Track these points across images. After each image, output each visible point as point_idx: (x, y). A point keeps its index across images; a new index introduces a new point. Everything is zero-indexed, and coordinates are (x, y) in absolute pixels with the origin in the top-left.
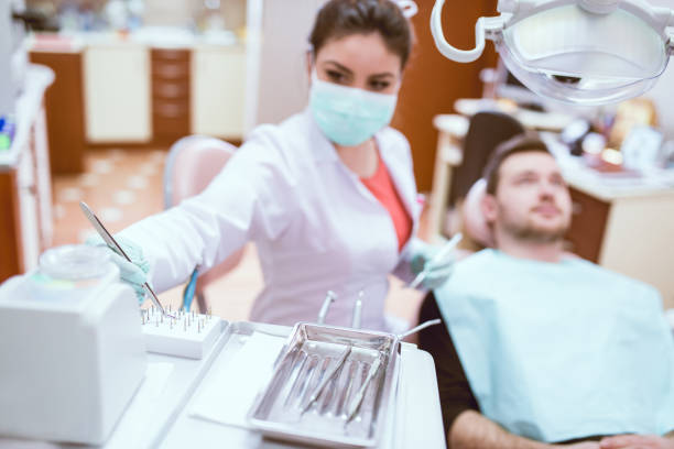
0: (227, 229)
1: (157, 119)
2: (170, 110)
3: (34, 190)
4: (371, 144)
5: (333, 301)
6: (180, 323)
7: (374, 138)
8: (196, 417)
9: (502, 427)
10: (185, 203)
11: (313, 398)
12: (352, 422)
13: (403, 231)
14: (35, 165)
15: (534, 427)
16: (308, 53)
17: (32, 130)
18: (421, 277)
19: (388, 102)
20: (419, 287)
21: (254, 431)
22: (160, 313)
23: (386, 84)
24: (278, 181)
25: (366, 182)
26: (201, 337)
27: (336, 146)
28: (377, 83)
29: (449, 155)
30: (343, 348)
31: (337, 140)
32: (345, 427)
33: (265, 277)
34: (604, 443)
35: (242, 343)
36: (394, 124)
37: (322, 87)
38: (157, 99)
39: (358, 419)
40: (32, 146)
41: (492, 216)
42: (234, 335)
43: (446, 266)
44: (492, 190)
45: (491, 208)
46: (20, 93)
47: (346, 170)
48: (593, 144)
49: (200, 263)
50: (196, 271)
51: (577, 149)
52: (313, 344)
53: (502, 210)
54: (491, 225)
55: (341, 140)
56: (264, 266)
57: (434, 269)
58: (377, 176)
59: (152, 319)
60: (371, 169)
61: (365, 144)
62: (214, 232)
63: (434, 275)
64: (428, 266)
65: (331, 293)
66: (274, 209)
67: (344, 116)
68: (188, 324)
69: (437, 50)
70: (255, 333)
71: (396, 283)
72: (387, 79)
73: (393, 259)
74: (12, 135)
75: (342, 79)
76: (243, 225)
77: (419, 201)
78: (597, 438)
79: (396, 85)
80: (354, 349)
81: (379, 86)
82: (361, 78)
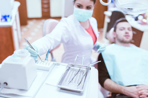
0: (56, 41)
1: (43, 12)
2: (46, 10)
3: (17, 30)
4: (88, 21)
5: (78, 57)
6: (45, 63)
7: (88, 20)
8: (47, 84)
9: (115, 82)
10: (47, 35)
11: (71, 80)
12: (79, 85)
13: (95, 40)
14: (17, 24)
15: (122, 83)
16: (73, 1)
17: (16, 16)
18: (99, 50)
19: (91, 12)
20: (98, 52)
21: (59, 87)
22: (41, 61)
23: (90, 8)
24: (67, 30)
25: (86, 30)
26: (49, 67)
27: (80, 22)
28: (88, 8)
29: (107, 20)
30: (79, 69)
31: (80, 21)
32: (77, 87)
33: (65, 50)
34: (137, 86)
35: (57, 67)
36: (93, 16)
37: (76, 9)
38: (43, 8)
39: (80, 85)
40: (16, 20)
41: (115, 36)
42: (56, 66)
43: (104, 48)
44: (115, 31)
45: (114, 34)
46: (12, 9)
47: (82, 27)
48: (140, 18)
49: (50, 48)
50: (49, 50)
51: (136, 19)
52: (72, 68)
53: (117, 36)
54: (115, 38)
55: (81, 21)
56: (64, 48)
57: (102, 48)
58: (89, 29)
59: (39, 62)
60: (88, 27)
61: (86, 21)
62: (53, 42)
63: (102, 50)
64: (100, 48)
65: (77, 55)
66: (66, 36)
67: (81, 15)
68: (46, 63)
69: (100, 3)
70: (60, 65)
71: (93, 51)
72: (91, 7)
73: (92, 46)
74: (11, 18)
75: (81, 7)
76: (59, 40)
77: (99, 34)
78: (136, 85)
79: (93, 8)
80: (81, 69)
81: (89, 8)
82: (85, 7)
